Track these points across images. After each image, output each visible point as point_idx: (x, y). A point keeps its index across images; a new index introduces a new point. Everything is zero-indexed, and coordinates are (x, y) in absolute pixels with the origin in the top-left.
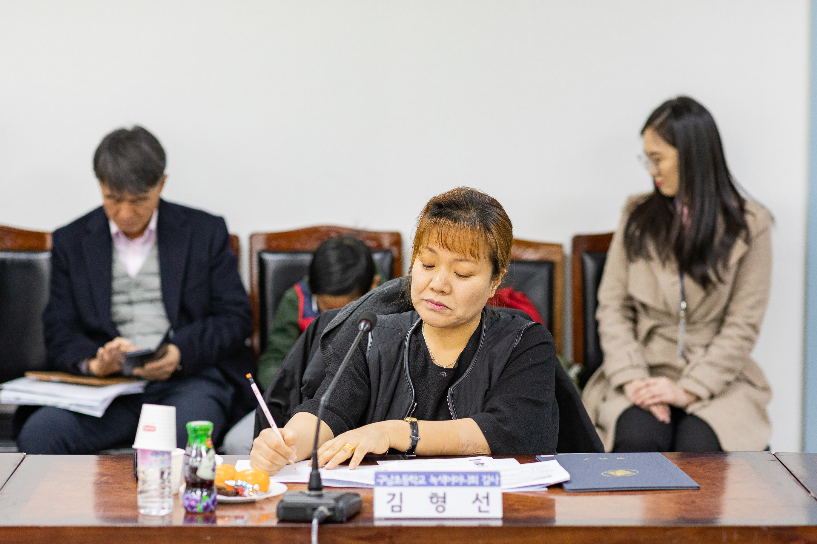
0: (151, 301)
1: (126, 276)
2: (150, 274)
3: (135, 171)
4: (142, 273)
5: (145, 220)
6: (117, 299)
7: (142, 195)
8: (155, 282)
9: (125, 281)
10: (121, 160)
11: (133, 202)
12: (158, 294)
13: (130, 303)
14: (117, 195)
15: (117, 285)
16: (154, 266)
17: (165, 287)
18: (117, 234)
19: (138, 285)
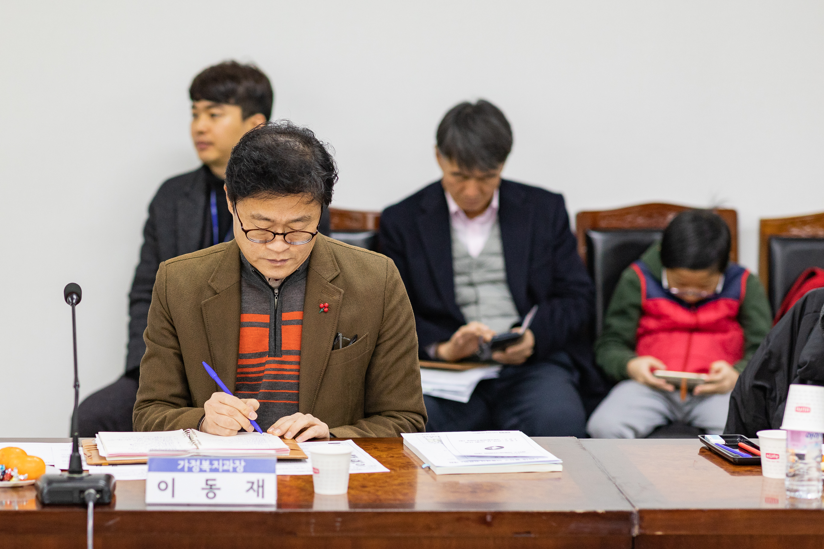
0: (493, 282)
1: (467, 256)
2: (493, 254)
3: (486, 147)
4: (483, 253)
5: (487, 198)
6: (459, 280)
7: (492, 172)
8: (498, 262)
9: (466, 261)
10: (471, 135)
11: (481, 179)
12: (501, 275)
13: (471, 284)
14: (466, 172)
15: (458, 265)
16: (497, 246)
17: (509, 267)
18: (456, 213)
19: (480, 265)
